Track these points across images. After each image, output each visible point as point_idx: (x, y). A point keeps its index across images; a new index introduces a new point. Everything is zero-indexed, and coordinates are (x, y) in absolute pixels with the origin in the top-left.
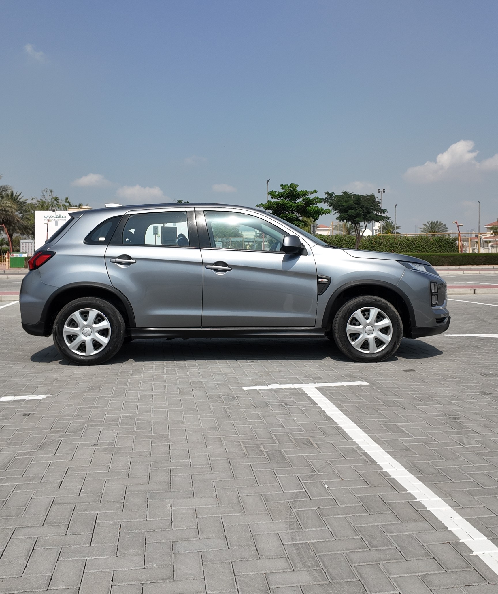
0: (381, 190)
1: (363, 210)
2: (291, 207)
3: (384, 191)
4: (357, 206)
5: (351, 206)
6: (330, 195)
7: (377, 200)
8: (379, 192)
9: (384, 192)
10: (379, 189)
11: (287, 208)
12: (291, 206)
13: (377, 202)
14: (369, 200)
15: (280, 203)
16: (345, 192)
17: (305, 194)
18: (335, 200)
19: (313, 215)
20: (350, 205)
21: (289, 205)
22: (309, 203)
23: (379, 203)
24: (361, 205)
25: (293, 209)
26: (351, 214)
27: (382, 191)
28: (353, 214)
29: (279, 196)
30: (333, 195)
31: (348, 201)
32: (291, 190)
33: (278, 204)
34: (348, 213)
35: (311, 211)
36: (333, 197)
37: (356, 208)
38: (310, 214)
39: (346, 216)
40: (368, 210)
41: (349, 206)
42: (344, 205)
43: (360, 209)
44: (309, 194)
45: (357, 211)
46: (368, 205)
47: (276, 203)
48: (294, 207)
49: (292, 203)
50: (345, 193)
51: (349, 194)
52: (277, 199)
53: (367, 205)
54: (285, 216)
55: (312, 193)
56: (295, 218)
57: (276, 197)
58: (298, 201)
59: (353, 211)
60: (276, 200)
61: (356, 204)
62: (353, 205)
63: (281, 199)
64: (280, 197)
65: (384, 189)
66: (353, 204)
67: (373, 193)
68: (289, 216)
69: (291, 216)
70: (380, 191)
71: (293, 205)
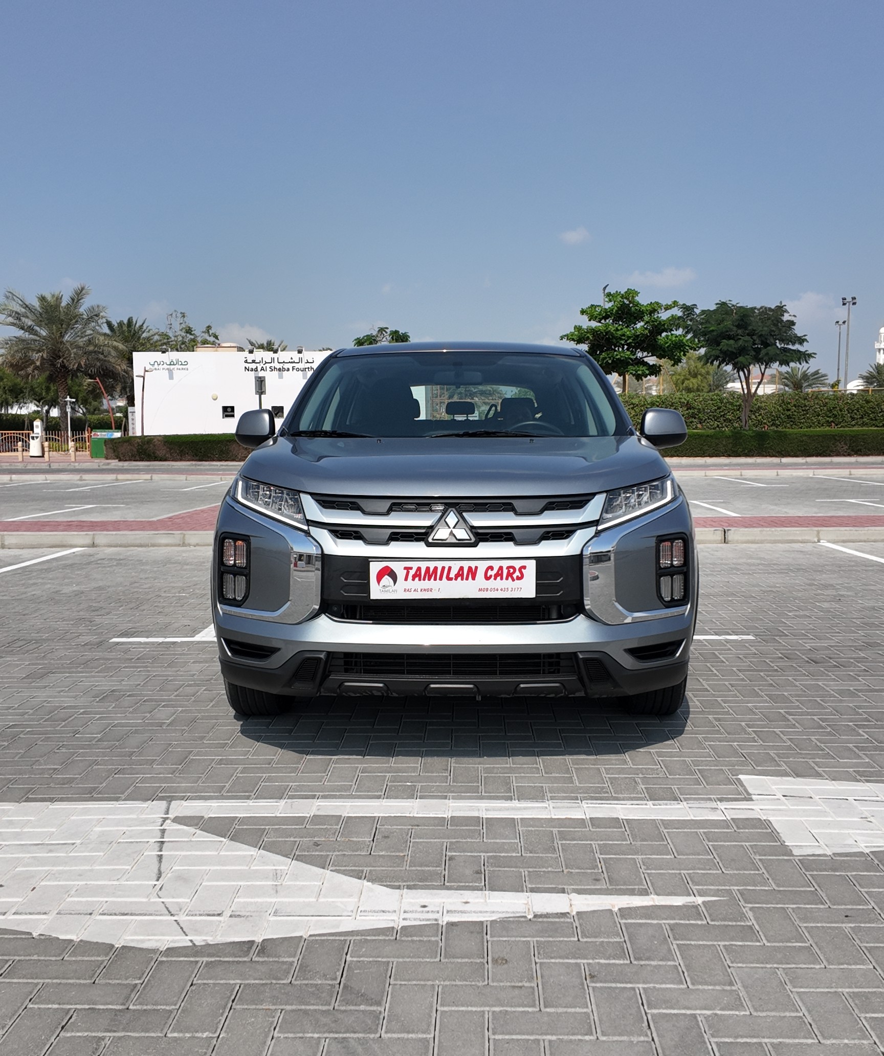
0: (849, 299)
1: (754, 340)
2: (623, 338)
3: (854, 301)
4: (740, 332)
5: (727, 331)
6: (688, 310)
7: (786, 317)
8: (844, 304)
9: (854, 304)
10: (844, 299)
11: (614, 340)
12: (624, 335)
13: (788, 321)
14: (769, 319)
15: (600, 330)
16: (723, 302)
17: (654, 309)
18: (697, 321)
19: (669, 353)
20: (724, 330)
21: (619, 333)
22: (658, 328)
23: (793, 323)
24: (750, 328)
25: (628, 342)
26: (725, 348)
27: (849, 302)
28: (730, 349)
29: (601, 317)
30: (695, 310)
31: (723, 321)
32: (623, 302)
33: (597, 332)
34: (721, 347)
35: (666, 345)
36: (694, 315)
37: (738, 335)
38: (664, 351)
39: (717, 353)
40: (763, 339)
41: (722, 333)
42: (713, 331)
43: (747, 338)
44: (663, 310)
45: (740, 343)
46: (766, 329)
47: (593, 331)
48: (629, 338)
49: (625, 330)
50: (723, 304)
51: (730, 306)
52: (600, 322)
53: (760, 329)
54: (610, 356)
55: (667, 308)
56: (631, 359)
57: (596, 317)
58: (640, 325)
59: (732, 342)
60: (594, 324)
61: (739, 327)
62: (731, 330)
63: (607, 321)
64: (606, 318)
65: (854, 298)
66: (732, 327)
67: (781, 303)
68: (619, 357)
69: (621, 356)
70: (845, 301)
71: (628, 333)
